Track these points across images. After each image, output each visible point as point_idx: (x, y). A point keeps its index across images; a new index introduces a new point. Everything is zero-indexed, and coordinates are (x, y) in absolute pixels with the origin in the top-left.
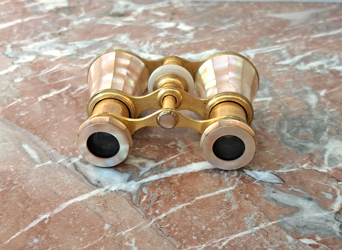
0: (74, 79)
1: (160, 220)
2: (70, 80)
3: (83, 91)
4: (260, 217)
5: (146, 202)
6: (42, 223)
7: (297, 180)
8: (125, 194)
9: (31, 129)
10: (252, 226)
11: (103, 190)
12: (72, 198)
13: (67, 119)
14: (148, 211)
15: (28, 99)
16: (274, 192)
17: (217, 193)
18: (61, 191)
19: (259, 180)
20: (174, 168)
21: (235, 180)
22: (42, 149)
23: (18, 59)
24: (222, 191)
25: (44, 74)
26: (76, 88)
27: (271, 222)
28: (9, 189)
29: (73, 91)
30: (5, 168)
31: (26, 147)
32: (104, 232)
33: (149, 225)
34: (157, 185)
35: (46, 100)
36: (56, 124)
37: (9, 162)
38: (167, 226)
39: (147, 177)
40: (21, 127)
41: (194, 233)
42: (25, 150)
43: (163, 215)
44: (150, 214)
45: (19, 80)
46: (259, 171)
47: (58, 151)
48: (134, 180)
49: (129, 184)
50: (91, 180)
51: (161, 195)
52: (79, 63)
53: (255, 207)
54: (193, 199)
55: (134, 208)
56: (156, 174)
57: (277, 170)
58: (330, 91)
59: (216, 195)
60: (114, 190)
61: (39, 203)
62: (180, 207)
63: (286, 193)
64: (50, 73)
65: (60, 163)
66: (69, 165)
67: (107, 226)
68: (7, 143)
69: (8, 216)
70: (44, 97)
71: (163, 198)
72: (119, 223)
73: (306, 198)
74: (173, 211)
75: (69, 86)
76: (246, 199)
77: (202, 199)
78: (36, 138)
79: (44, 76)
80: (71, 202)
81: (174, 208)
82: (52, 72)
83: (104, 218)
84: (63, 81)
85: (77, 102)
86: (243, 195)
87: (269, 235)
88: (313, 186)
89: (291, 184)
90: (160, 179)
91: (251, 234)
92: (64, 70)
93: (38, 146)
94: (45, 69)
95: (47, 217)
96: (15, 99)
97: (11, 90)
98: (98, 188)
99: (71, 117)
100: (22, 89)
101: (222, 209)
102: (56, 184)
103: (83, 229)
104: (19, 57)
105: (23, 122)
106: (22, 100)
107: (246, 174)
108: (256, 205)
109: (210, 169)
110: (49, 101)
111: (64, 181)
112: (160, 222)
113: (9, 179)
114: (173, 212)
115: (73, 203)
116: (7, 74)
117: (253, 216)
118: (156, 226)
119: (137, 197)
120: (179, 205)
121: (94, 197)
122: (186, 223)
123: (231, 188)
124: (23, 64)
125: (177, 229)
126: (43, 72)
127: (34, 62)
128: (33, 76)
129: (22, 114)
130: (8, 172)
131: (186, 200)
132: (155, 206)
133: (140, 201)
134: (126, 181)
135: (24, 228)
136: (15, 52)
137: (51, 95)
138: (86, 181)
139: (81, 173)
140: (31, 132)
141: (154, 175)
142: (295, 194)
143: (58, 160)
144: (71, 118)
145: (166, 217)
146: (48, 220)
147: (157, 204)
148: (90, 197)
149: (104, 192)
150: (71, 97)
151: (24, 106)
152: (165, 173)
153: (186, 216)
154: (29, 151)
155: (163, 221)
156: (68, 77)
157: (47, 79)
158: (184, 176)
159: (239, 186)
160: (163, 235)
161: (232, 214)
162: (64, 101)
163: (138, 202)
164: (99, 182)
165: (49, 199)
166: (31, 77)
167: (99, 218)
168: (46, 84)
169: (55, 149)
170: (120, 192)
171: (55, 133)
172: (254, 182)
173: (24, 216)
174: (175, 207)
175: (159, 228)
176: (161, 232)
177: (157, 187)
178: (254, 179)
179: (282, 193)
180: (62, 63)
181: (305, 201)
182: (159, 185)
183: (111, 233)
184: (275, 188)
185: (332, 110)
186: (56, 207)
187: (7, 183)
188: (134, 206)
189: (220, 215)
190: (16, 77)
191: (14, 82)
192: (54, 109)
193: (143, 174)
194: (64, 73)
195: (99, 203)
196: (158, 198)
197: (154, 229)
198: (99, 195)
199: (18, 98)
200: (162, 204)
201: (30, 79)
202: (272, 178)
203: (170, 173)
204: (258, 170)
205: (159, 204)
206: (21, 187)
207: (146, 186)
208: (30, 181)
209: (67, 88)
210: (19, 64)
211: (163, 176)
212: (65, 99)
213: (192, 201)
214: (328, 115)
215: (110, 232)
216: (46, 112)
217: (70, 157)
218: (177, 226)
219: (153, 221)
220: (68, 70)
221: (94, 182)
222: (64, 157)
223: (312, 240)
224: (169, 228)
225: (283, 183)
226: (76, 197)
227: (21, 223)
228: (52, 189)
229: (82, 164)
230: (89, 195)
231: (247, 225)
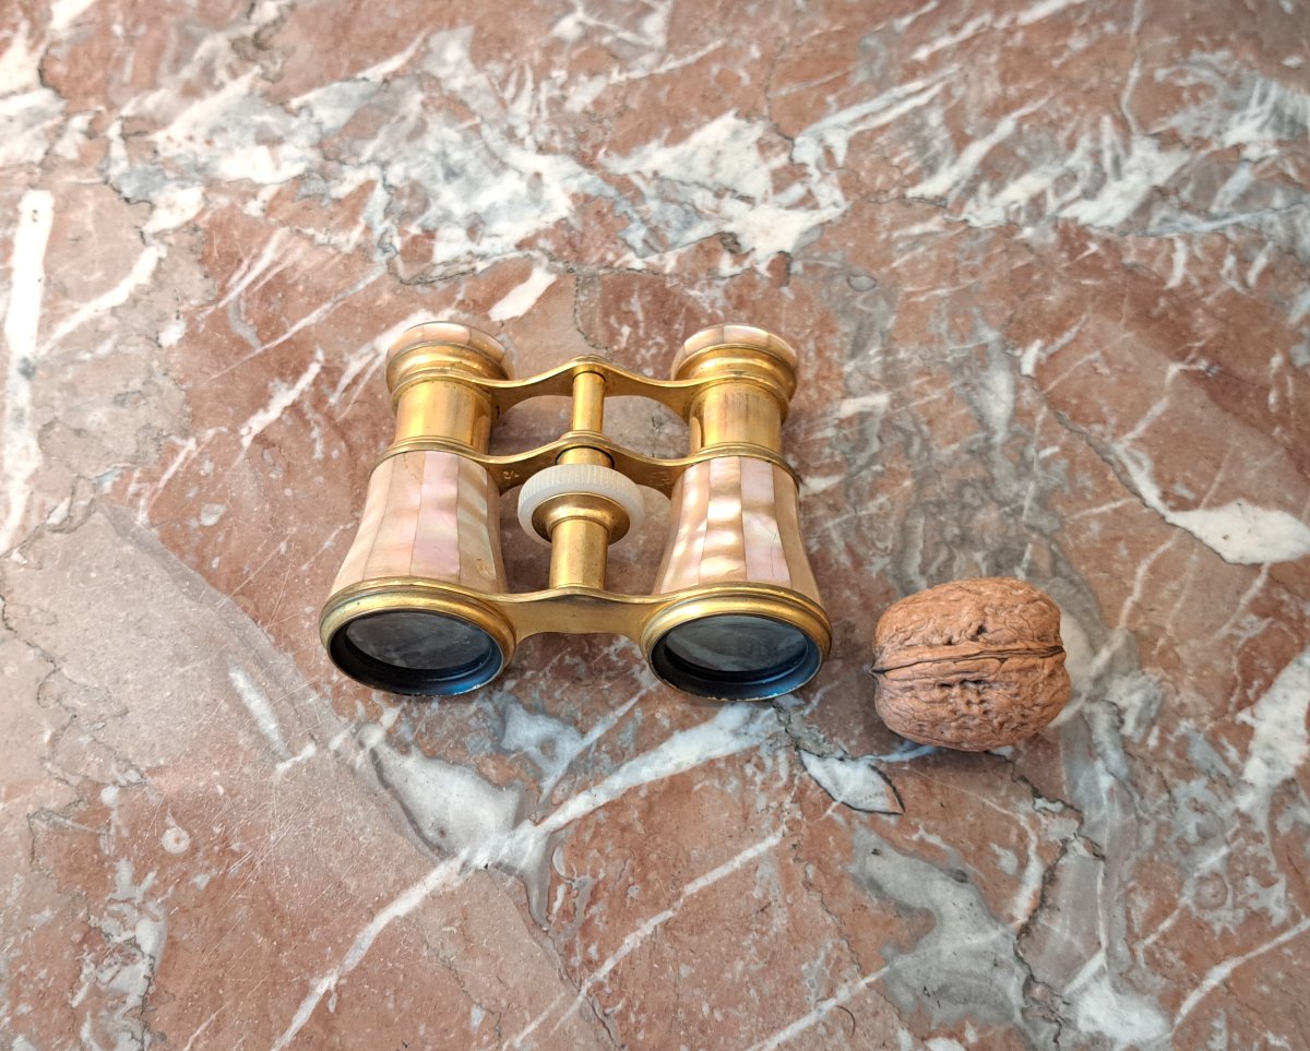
0: (328, 321)
1: (600, 986)
2: (317, 325)
3: (361, 386)
4: (839, 960)
5: (567, 913)
6: (320, 1012)
7: (933, 796)
8: (511, 879)
9: (242, 593)
10: (820, 996)
11: (456, 864)
12: (382, 904)
13: (333, 535)
14: (569, 950)
15: (214, 437)
16: (875, 852)
17: (737, 863)
18: (354, 875)
19: (840, 799)
20: (628, 761)
21: (781, 805)
22: (285, 692)
23: (153, 207)
24: (749, 854)
25: (240, 296)
26: (341, 372)
27: (864, 975)
28: (225, 874)
29: (334, 385)
30: (201, 784)
31: (239, 680)
32: (472, 1039)
33: (575, 1007)
34: (587, 838)
35: (261, 439)
36: (305, 567)
37: (207, 753)
38: (619, 1007)
39: (561, 803)
40: (214, 585)
41: (682, 1033)
42: (239, 697)
43: (609, 965)
44: (576, 961)
45: (172, 334)
46: (841, 759)
47: (324, 696)
48: (529, 817)
49: (518, 838)
50: (421, 824)
51: (599, 882)
52: (332, 224)
53: (829, 920)
54: (678, 896)
55: (535, 939)
56: (584, 787)
57: (888, 754)
58: (1051, 349)
59: (734, 874)
60: (482, 866)
61: (306, 933)
62: (647, 928)
63: (905, 853)
64: (257, 288)
65: (337, 754)
66: (360, 759)
67: (477, 1016)
68: (187, 668)
69: (237, 987)
70: (258, 422)
71: (606, 894)
72: (504, 1003)
73: (951, 870)
74: (631, 946)
75: (318, 361)
76: (808, 885)
77: (700, 893)
78: (263, 639)
79: (243, 305)
80: (382, 920)
81: (632, 936)
82: (262, 283)
83: (468, 983)
84: (298, 333)
85: (350, 448)
86: (799, 868)
87: (857, 1029)
88: (972, 820)
89: (918, 815)
90: (593, 812)
91: (813, 1028)
92: (294, 267)
93: (269, 674)
94: (240, 261)
95: (332, 988)
96: (179, 441)
97: (160, 392)
98: (442, 859)
99: (341, 527)
100: (188, 385)
101: (748, 930)
102: (338, 848)
103: (422, 1030)
104: (154, 195)
105: (217, 560)
106: (198, 443)
107: (810, 775)
108: (830, 909)
109: (719, 760)
110: (274, 445)
111: (356, 832)
112: (602, 993)
113: (217, 830)
114: (632, 951)
115: (389, 926)
116: (134, 301)
117: (822, 954)
118: (591, 1012)
119: (541, 893)
120: (646, 921)
121: (434, 898)
122: (662, 995)
123: (773, 841)
124: (171, 239)
125: (643, 1018)
126: (240, 284)
127: (202, 223)
128: (211, 310)
129: (209, 521)
130: (211, 801)
131: (662, 901)
132: (586, 929)
133: (549, 909)
134: (511, 821)
135: (283, 1031)
136: (139, 166)
137: (275, 410)
138: (409, 830)
139: (396, 794)
140: (245, 609)
141: (579, 792)
142: (928, 855)
143: (329, 740)
144: (344, 531)
145: (614, 972)
146: (334, 997)
147: (591, 919)
148: (426, 896)
149: (459, 874)
150: (329, 417)
151: (207, 476)
152: (606, 781)
153: (663, 962)
154: (250, 701)
155: (608, 990)
156: (311, 307)
157: (251, 322)
158: (656, 792)
159: (790, 829)
160: (610, 1042)
161: (774, 953)
162: (314, 441)
163: (545, 914)
164: (442, 833)
165: (327, 914)
166: (203, 316)
167: (454, 984)
168: (251, 355)
169: (316, 686)
170: (499, 872)
171: (308, 609)
172: (829, 812)
173: (274, 984)
174: (635, 929)
175: (600, 1016)
176: (605, 1032)
177: (588, 848)
178: (829, 795)
179: (894, 854)
180: (283, 224)
181: (949, 884)
182: (594, 837)
183: (489, 1043)
184: (880, 834)
185: (1048, 452)
186: (350, 942)
187: (216, 848)
188: (537, 933)
189: (743, 958)
190: (163, 318)
191: (160, 346)
192: (293, 489)
193: (552, 794)
194: (296, 283)
195: (449, 923)
196: (594, 897)
197: (589, 1020)
198: (448, 889)
199: (185, 434)
200: (604, 918)
201: (203, 326)
202: (875, 791)
203: (618, 782)
204: (839, 754)
205: (596, 921)
206: (251, 864)
207: (562, 842)
208: (273, 838)
209: (314, 369)
210: (160, 235)
211: (601, 797)
212: (316, 433)
213: (676, 904)
214: (1036, 479)
215: (486, 1038)
216: (272, 505)
217: (360, 726)
218: (642, 1009)
219: (584, 991)
220: (307, 265)
221: (431, 834)
222: (347, 725)
223: (955, 1041)
224: (622, 1016)
225: (898, 809)
226: (391, 899)
227: (273, 1016)
228: (331, 870)
229: (394, 753)
230: (425, 891)
231: (809, 993)
